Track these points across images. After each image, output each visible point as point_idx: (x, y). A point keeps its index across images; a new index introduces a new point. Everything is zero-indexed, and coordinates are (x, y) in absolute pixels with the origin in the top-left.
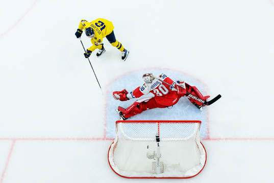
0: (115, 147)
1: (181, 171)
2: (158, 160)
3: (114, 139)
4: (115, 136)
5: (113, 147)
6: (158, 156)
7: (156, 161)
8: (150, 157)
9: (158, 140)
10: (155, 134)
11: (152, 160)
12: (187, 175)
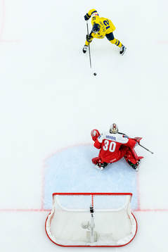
0: (52, 217)
1: (113, 240)
2: (92, 229)
3: (51, 210)
4: (52, 207)
5: (50, 218)
6: (92, 226)
7: (90, 230)
8: (85, 227)
9: (92, 211)
10: (89, 205)
11: (87, 229)
12: (118, 244)
